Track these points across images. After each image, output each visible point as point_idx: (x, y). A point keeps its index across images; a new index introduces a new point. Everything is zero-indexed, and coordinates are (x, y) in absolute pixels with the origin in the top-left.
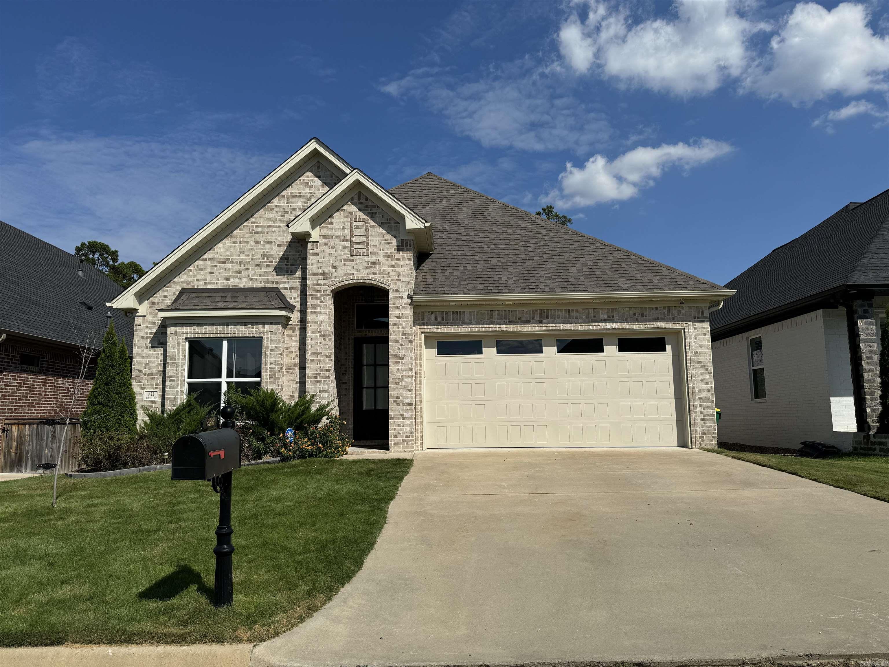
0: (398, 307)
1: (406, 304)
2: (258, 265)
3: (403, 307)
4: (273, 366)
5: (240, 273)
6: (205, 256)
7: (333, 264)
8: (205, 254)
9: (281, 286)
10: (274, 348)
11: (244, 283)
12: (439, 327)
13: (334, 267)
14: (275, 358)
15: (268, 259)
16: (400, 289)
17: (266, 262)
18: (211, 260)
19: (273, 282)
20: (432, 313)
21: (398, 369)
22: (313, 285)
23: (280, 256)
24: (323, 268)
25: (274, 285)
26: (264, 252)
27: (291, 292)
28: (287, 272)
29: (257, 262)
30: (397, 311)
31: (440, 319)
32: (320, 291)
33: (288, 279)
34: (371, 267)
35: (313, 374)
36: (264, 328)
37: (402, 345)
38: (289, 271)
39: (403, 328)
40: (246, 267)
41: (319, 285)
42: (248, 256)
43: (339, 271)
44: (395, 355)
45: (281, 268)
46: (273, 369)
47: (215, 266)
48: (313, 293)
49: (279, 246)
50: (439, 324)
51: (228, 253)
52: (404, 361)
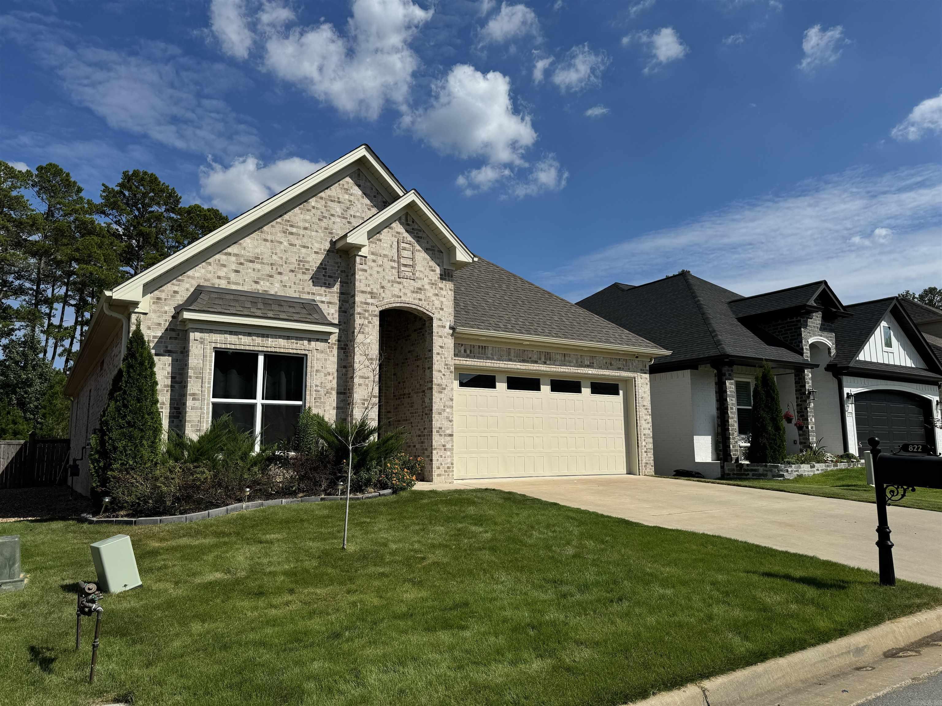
0: (441, 337)
1: (448, 334)
2: (292, 271)
3: (445, 337)
4: (319, 388)
5: (271, 276)
6: (229, 250)
7: (381, 283)
8: (229, 247)
9: (318, 298)
10: (320, 368)
11: (276, 290)
12: (468, 359)
13: (383, 287)
14: (321, 380)
15: (304, 265)
16: (443, 319)
17: (301, 269)
18: (236, 255)
19: (309, 293)
20: (462, 345)
21: (441, 399)
22: (361, 303)
23: (318, 265)
24: (372, 286)
25: (310, 297)
26: (299, 257)
27: (328, 307)
28: (325, 284)
29: (292, 267)
30: (440, 340)
31: (468, 352)
32: (368, 311)
33: (325, 291)
34: (417, 292)
35: (361, 399)
36: (309, 344)
37: (444, 375)
38: (327, 282)
39: (445, 358)
40: (279, 271)
41: (367, 304)
42: (282, 258)
43: (386, 291)
44: (438, 385)
45: (318, 278)
46: (319, 391)
47: (241, 264)
48: (362, 312)
49: (316, 252)
50: (468, 356)
51: (258, 251)
52: (446, 392)
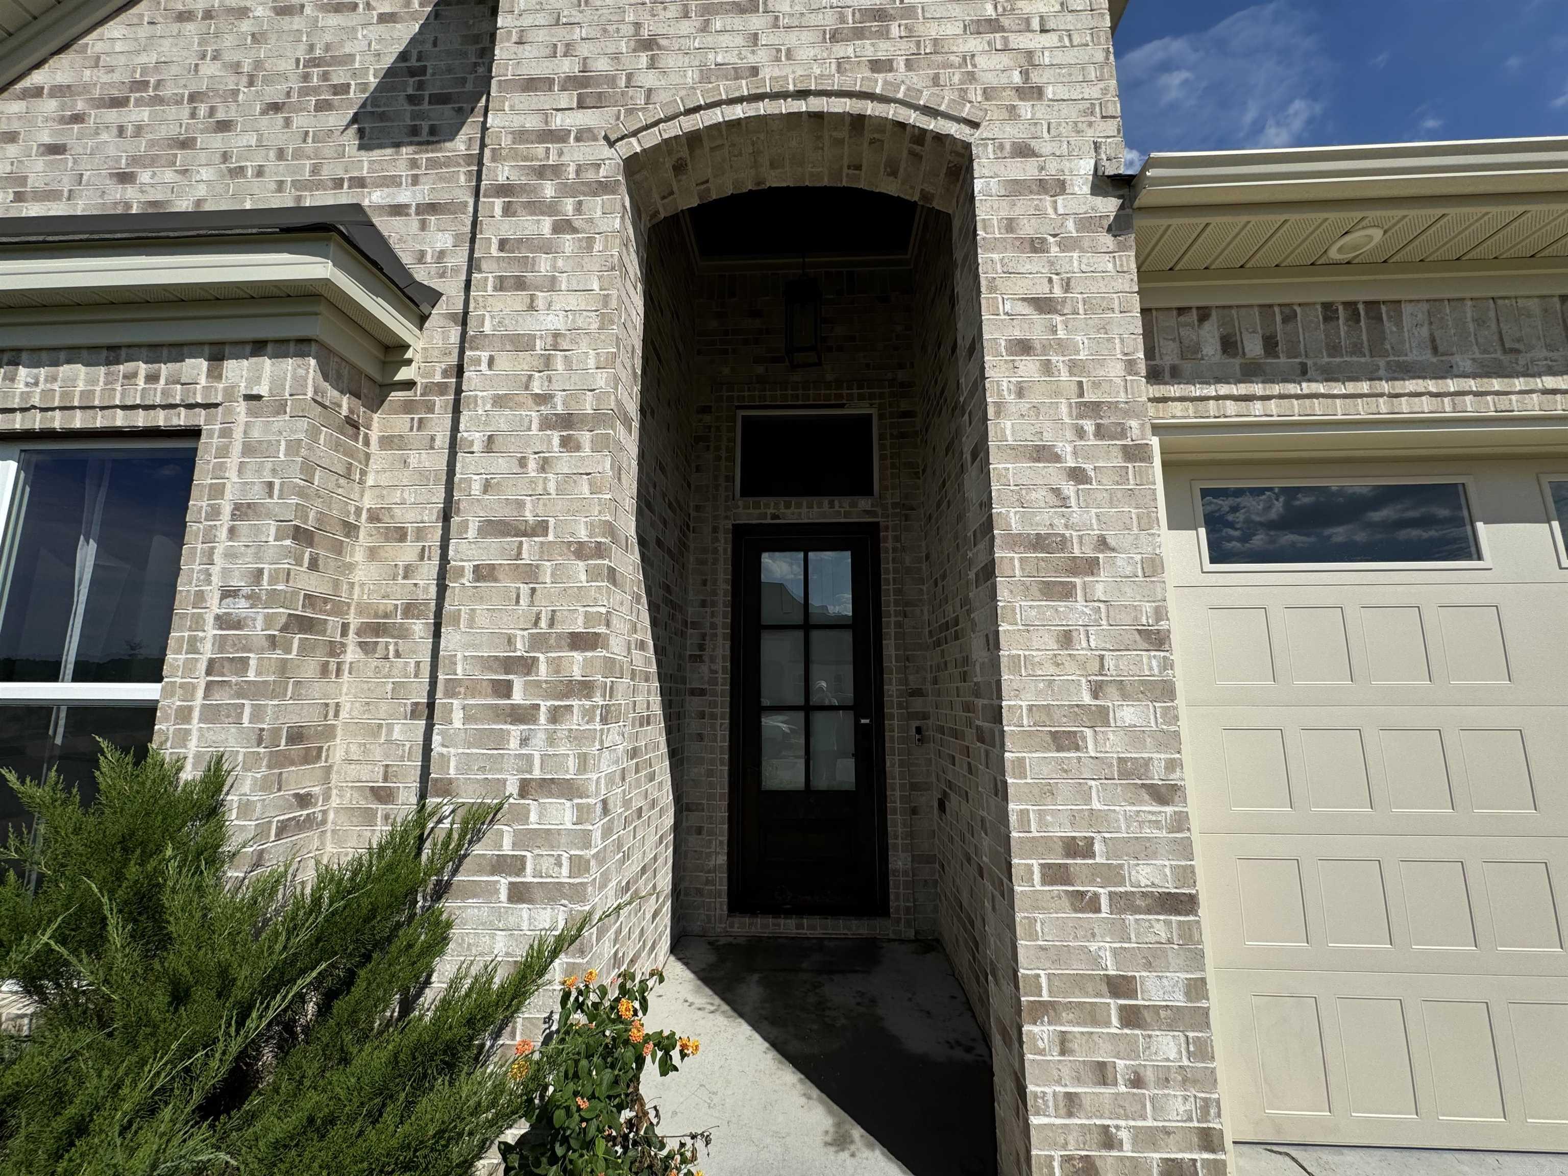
2: (276, 107)
5: (186, 144)
6: (37, 78)
8: (38, 65)
9: (373, 198)
11: (201, 191)
13: (648, 44)
14: (258, 558)
15: (325, 76)
16: (1045, 147)
17: (316, 90)
18: (59, 91)
19: (338, 183)
21: (1066, 639)
22: (521, 135)
23: (388, 61)
24: (584, 50)
25: (344, 197)
26: (311, 48)
27: (423, 226)
28: (414, 131)
29: (275, 93)
30: (1034, 264)
32: (557, 170)
33: (414, 164)
34: (859, 34)
35: (487, 663)
36: (215, 374)
38: (425, 126)
40: (221, 115)
41: (558, 136)
42: (236, 68)
43: (670, 61)
45: (382, 116)
46: (238, 624)
47: (77, 118)
49: (385, 18)
50: (1250, 373)
51: (148, 58)
